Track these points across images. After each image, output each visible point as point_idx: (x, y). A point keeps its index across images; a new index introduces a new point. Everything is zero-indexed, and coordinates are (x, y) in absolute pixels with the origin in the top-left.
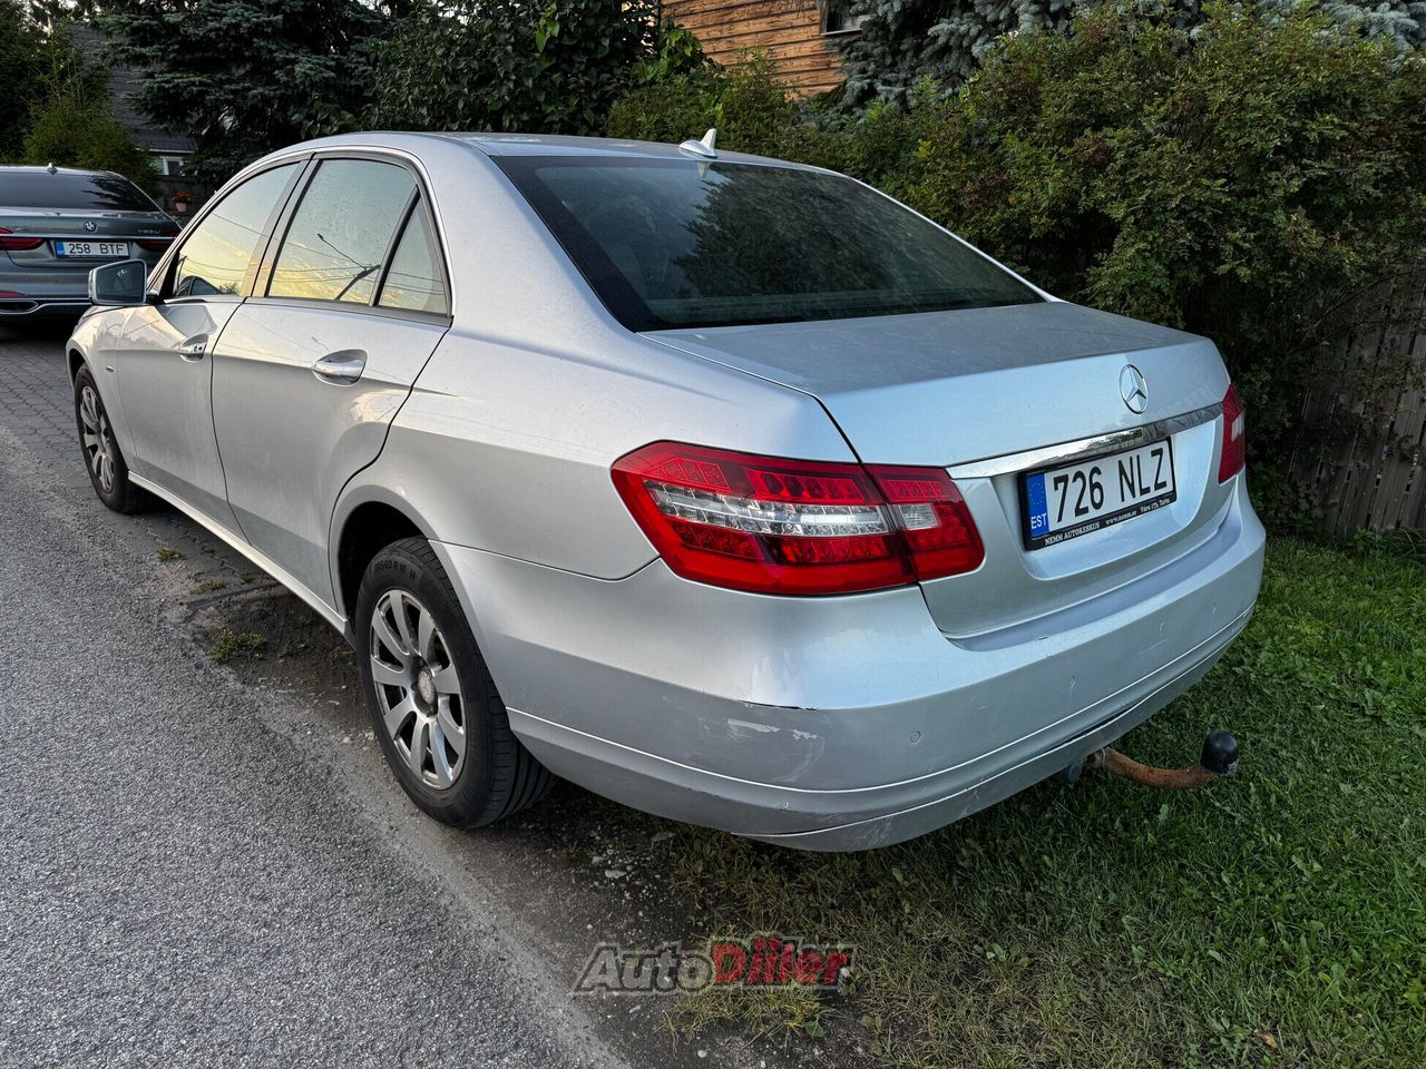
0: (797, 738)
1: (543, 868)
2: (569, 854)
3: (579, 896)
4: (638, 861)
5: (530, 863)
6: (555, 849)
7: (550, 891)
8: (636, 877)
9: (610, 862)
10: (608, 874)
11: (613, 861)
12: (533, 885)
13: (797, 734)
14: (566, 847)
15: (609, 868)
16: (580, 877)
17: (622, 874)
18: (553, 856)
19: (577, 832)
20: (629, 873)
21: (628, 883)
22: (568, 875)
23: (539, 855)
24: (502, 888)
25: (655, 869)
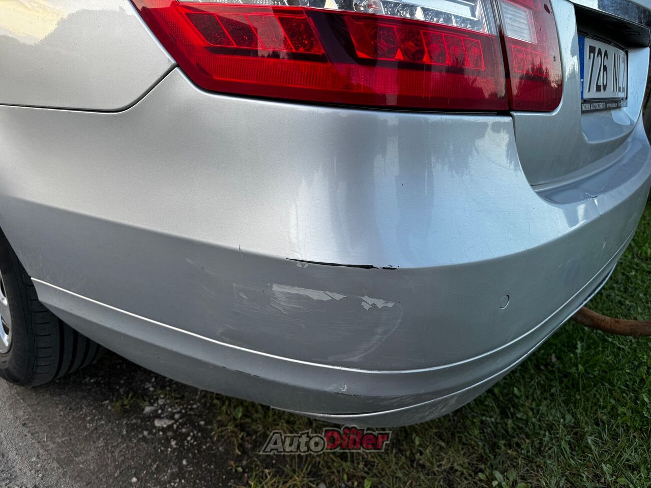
0: (367, 307)
1: (97, 420)
2: (123, 405)
3: (127, 447)
4: (185, 409)
5: (86, 416)
6: (111, 401)
7: (101, 443)
8: (182, 425)
9: (160, 411)
10: (157, 423)
11: (163, 410)
12: (86, 439)
13: (368, 302)
14: (121, 398)
15: (159, 417)
16: (132, 428)
17: (170, 422)
18: (109, 408)
19: (134, 384)
20: (177, 421)
21: (175, 432)
22: (119, 426)
23: (96, 408)
24: (54, 443)
25: (200, 416)
